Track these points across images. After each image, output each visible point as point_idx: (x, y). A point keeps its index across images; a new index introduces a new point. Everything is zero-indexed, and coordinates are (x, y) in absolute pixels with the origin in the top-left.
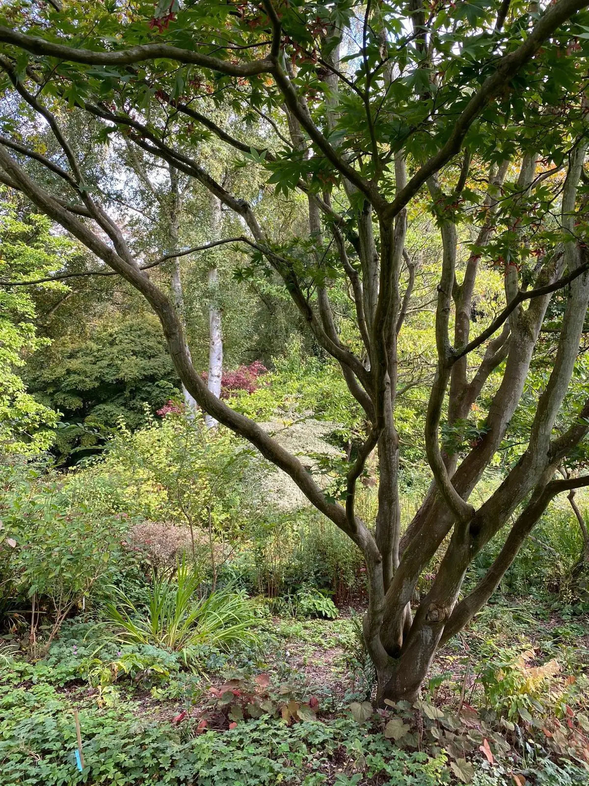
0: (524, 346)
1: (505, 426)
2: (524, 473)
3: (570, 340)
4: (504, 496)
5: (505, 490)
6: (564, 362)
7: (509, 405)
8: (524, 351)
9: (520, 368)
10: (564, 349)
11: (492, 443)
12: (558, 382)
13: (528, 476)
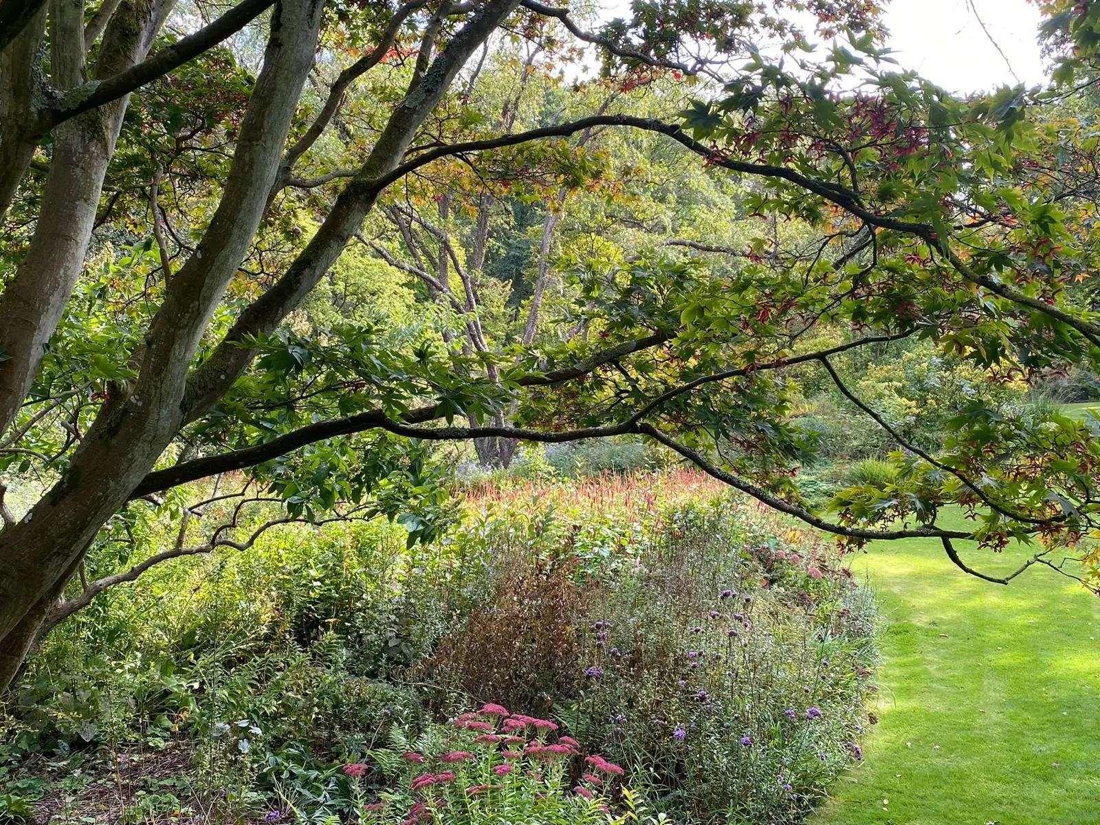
0: (90, 166)
1: (41, 350)
2: (124, 454)
3: (269, 144)
4: (67, 513)
5: (68, 499)
6: (250, 193)
7: (53, 300)
8: (89, 176)
9: (78, 214)
10: (251, 164)
11: (10, 392)
12: (234, 237)
13: (132, 460)
